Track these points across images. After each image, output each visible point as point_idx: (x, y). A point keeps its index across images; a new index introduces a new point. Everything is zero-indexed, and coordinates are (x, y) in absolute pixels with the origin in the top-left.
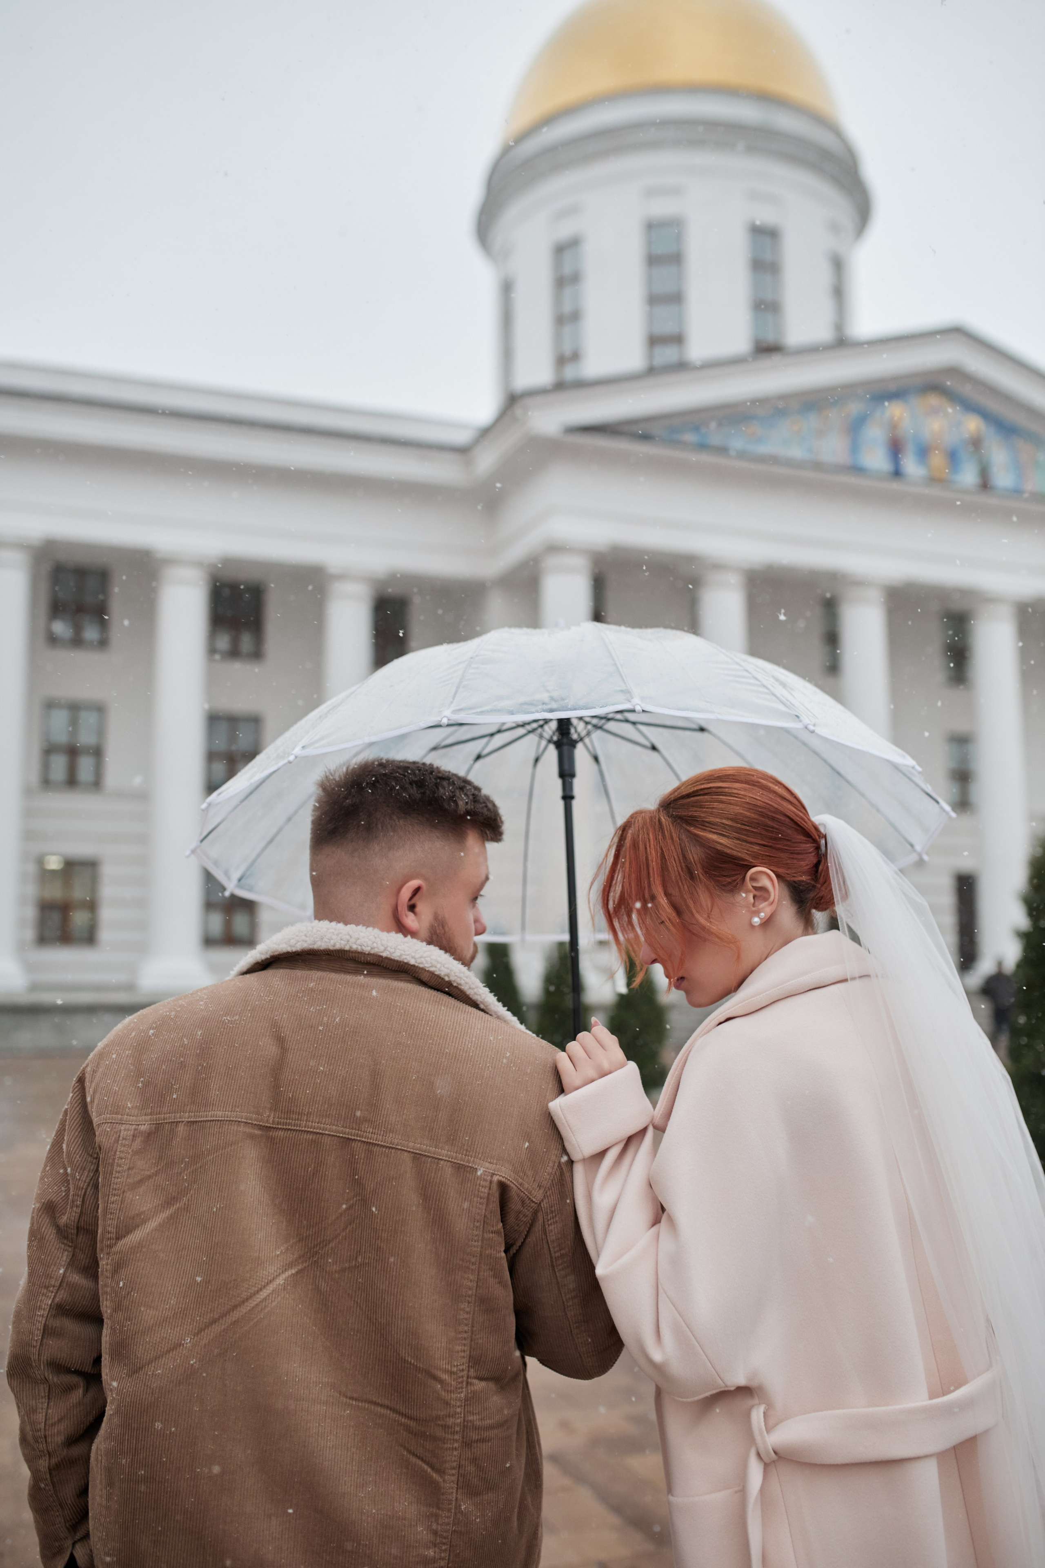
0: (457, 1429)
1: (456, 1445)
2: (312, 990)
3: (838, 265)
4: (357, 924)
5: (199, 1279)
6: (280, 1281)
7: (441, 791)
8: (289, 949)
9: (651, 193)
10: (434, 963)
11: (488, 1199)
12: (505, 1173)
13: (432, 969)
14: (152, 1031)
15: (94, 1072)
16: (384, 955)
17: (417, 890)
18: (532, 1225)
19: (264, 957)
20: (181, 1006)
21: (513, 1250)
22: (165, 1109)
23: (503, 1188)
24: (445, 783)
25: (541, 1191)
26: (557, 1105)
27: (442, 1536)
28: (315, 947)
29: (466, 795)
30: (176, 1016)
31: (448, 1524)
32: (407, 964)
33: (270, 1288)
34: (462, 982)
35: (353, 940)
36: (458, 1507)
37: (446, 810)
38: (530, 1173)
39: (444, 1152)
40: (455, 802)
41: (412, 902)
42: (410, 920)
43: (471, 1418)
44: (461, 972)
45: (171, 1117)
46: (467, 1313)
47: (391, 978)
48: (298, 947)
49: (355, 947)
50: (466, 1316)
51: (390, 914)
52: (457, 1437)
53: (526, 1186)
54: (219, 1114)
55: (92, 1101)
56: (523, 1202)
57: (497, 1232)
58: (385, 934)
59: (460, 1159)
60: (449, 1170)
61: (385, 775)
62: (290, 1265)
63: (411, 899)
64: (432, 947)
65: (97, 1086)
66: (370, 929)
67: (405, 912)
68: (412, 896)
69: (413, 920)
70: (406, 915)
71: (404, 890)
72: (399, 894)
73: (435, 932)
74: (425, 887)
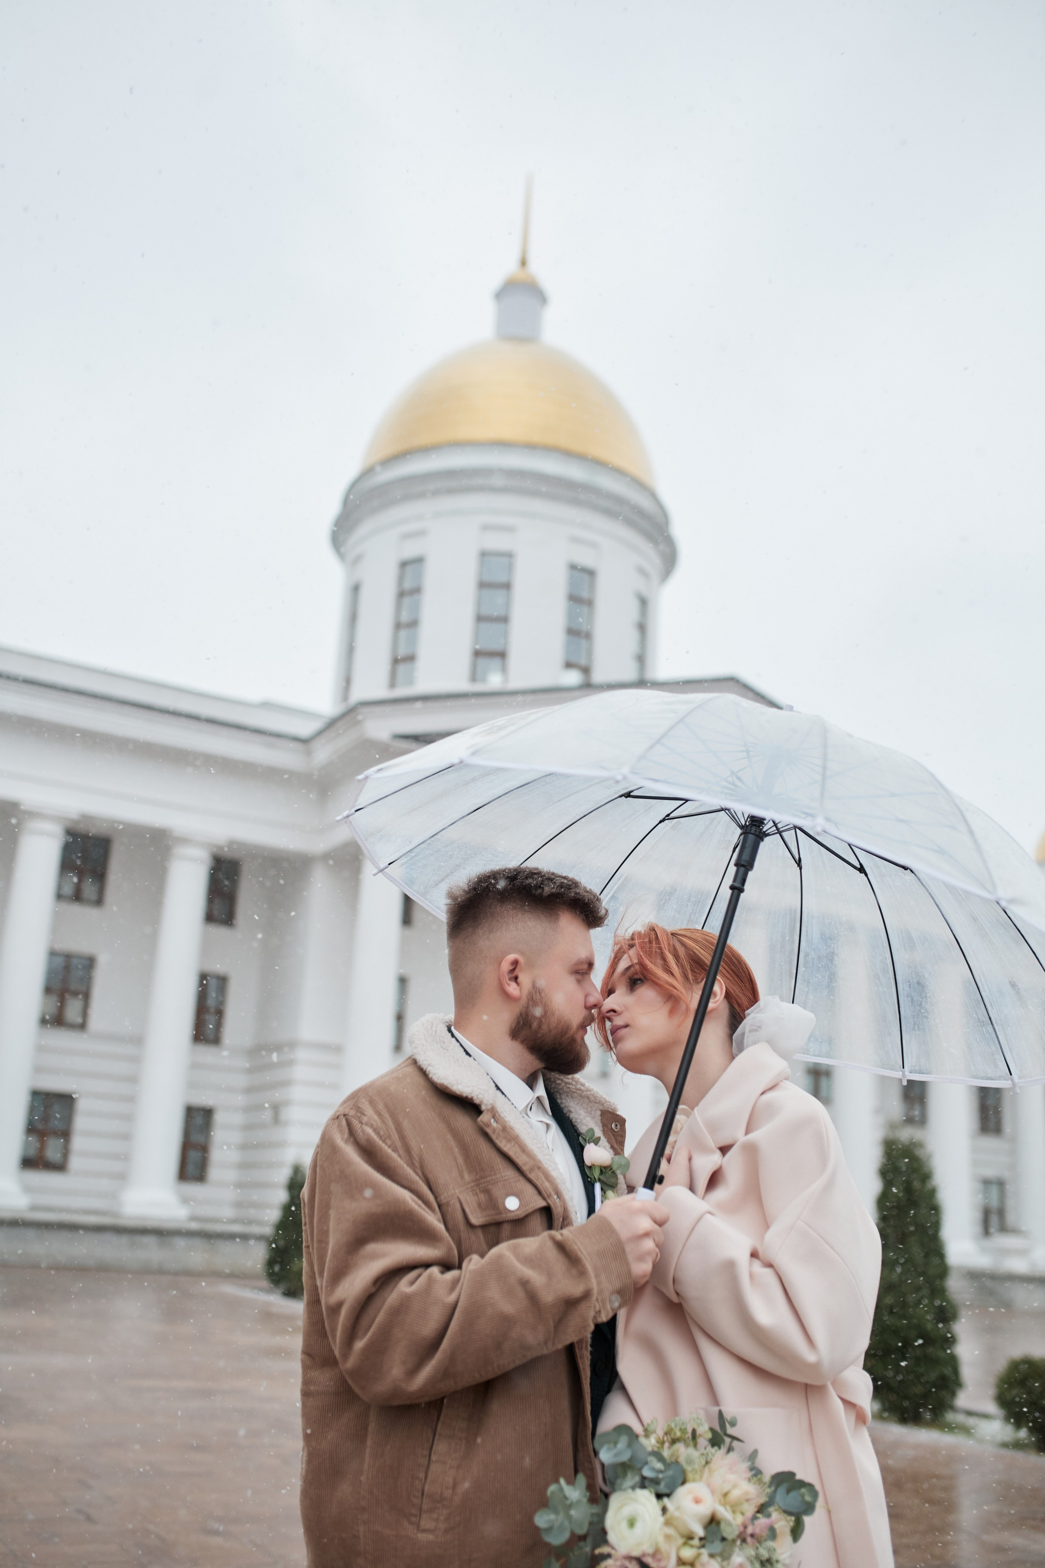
3: (643, 602)
7: (532, 880)
9: (486, 528)
37: (534, 895)
41: (514, 974)
42: (513, 989)
51: (496, 985)
63: (511, 971)
67: (506, 982)
68: (512, 968)
69: (515, 989)
70: (508, 984)
71: (503, 963)
72: (499, 968)
73: (532, 998)
74: (521, 960)
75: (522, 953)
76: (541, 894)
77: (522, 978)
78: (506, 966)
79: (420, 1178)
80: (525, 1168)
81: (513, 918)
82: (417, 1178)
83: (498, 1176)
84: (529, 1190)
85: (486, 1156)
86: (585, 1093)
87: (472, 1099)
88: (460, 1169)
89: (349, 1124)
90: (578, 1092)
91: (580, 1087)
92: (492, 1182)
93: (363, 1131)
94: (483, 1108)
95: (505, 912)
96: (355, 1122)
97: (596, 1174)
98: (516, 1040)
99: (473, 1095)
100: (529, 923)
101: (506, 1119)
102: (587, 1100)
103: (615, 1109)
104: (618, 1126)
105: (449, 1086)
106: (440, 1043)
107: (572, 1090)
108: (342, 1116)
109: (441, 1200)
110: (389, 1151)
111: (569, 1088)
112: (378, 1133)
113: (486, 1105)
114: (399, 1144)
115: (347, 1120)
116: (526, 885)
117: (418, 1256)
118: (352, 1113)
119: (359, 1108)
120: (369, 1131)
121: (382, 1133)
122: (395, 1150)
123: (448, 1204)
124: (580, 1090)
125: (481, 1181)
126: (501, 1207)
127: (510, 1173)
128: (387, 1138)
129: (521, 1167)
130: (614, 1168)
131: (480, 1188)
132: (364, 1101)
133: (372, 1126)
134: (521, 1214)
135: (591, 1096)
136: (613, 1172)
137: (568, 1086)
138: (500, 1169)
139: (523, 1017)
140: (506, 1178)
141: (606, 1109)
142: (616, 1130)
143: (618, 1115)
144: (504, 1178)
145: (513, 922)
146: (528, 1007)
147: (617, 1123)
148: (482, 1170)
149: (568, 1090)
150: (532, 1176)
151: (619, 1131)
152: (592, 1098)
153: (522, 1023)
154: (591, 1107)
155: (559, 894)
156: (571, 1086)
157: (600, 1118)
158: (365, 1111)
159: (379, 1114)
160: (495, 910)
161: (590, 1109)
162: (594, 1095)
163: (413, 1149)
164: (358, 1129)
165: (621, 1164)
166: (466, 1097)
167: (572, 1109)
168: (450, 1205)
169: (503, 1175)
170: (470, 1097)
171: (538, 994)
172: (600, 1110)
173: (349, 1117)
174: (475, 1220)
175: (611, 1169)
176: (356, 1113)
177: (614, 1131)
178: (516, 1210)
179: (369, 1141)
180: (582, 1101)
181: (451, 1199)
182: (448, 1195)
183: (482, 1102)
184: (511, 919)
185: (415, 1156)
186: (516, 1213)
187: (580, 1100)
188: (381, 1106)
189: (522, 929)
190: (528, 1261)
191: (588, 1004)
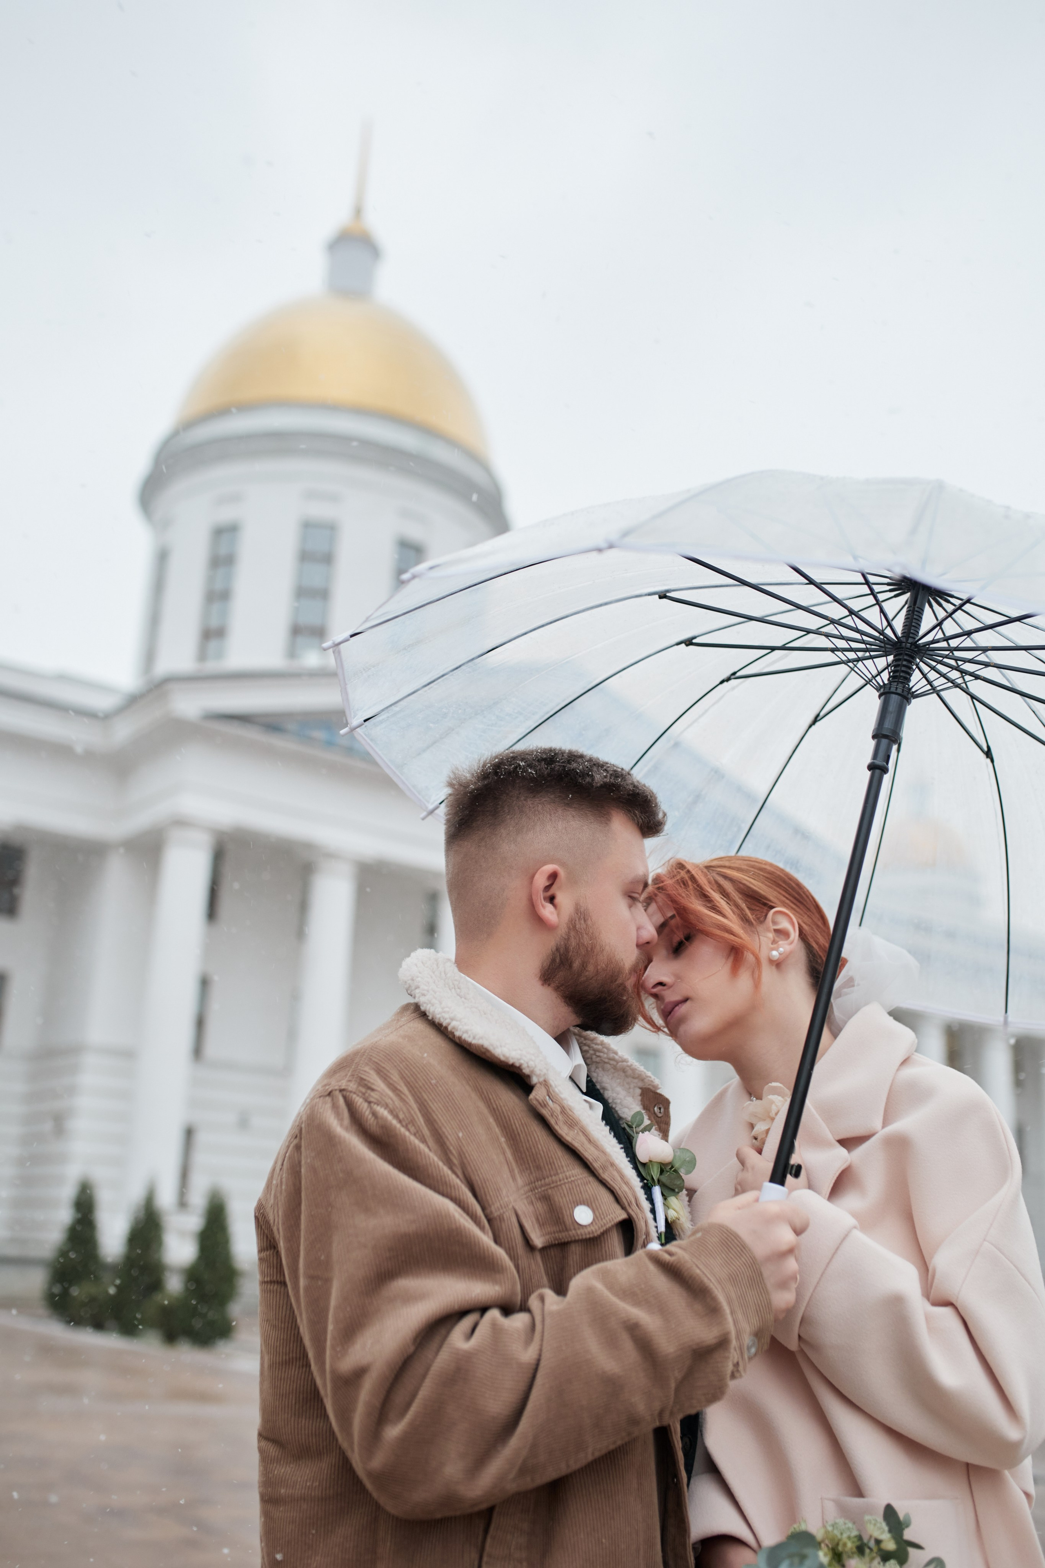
9: (310, 495)
17: (553, 876)
37: (581, 785)
41: (549, 891)
51: (523, 906)
63: (546, 887)
67: (541, 902)
68: (548, 884)
69: (552, 913)
70: (543, 906)
71: (537, 876)
72: (532, 882)
73: (574, 927)
74: (562, 873)
75: (563, 864)
76: (591, 784)
77: (559, 899)
78: (541, 880)
79: (461, 1180)
80: (596, 1165)
81: (551, 815)
82: (458, 1181)
83: (561, 1176)
84: (605, 1197)
85: (542, 1148)
86: (620, 1064)
87: (519, 1068)
88: (511, 1169)
89: (350, 1105)
90: (612, 1062)
91: (613, 1056)
92: (552, 1186)
93: (374, 1114)
94: (534, 1080)
95: (540, 806)
96: (359, 1101)
97: (655, 1173)
98: (549, 985)
99: (522, 1062)
100: (572, 823)
101: (562, 1096)
102: (622, 1074)
103: (656, 1087)
104: (662, 1110)
105: (491, 1048)
106: (455, 989)
107: (604, 1060)
108: (337, 1092)
109: (491, 1212)
110: (417, 1142)
111: (599, 1056)
112: (396, 1117)
113: (538, 1076)
114: (426, 1132)
115: (345, 1098)
116: (570, 770)
117: (473, 1296)
118: (352, 1086)
119: (362, 1079)
120: (383, 1112)
121: (401, 1116)
122: (423, 1140)
123: (501, 1218)
124: (613, 1059)
125: (536, 1183)
126: (568, 1222)
127: (576, 1172)
128: (409, 1123)
129: (591, 1164)
130: (677, 1165)
131: (535, 1195)
132: (367, 1069)
133: (386, 1106)
134: (597, 1230)
135: (628, 1068)
136: (675, 1171)
137: (598, 1054)
138: (562, 1167)
139: (562, 952)
140: (572, 1179)
141: (647, 1086)
142: (660, 1115)
143: (661, 1095)
144: (570, 1180)
145: (551, 820)
146: (569, 939)
147: (661, 1106)
148: (538, 1168)
149: (598, 1059)
150: (605, 1176)
151: (662, 1116)
152: (630, 1072)
153: (558, 960)
154: (628, 1083)
155: (613, 785)
156: (601, 1054)
157: (640, 1098)
158: (373, 1084)
159: (394, 1089)
160: (524, 802)
161: (627, 1086)
162: (632, 1067)
163: (448, 1139)
164: (364, 1110)
165: (685, 1161)
166: (513, 1065)
167: (607, 1086)
168: (504, 1220)
169: (567, 1174)
170: (517, 1064)
171: (582, 922)
172: (641, 1088)
173: (348, 1094)
174: (538, 1241)
175: (672, 1167)
176: (358, 1087)
177: (657, 1116)
178: (589, 1225)
179: (386, 1128)
180: (616, 1075)
181: (505, 1210)
182: (501, 1205)
183: (532, 1072)
184: (548, 816)
185: (451, 1148)
186: (589, 1229)
187: (614, 1073)
188: (395, 1077)
189: (563, 831)
190: (629, 1294)
191: (642, 941)
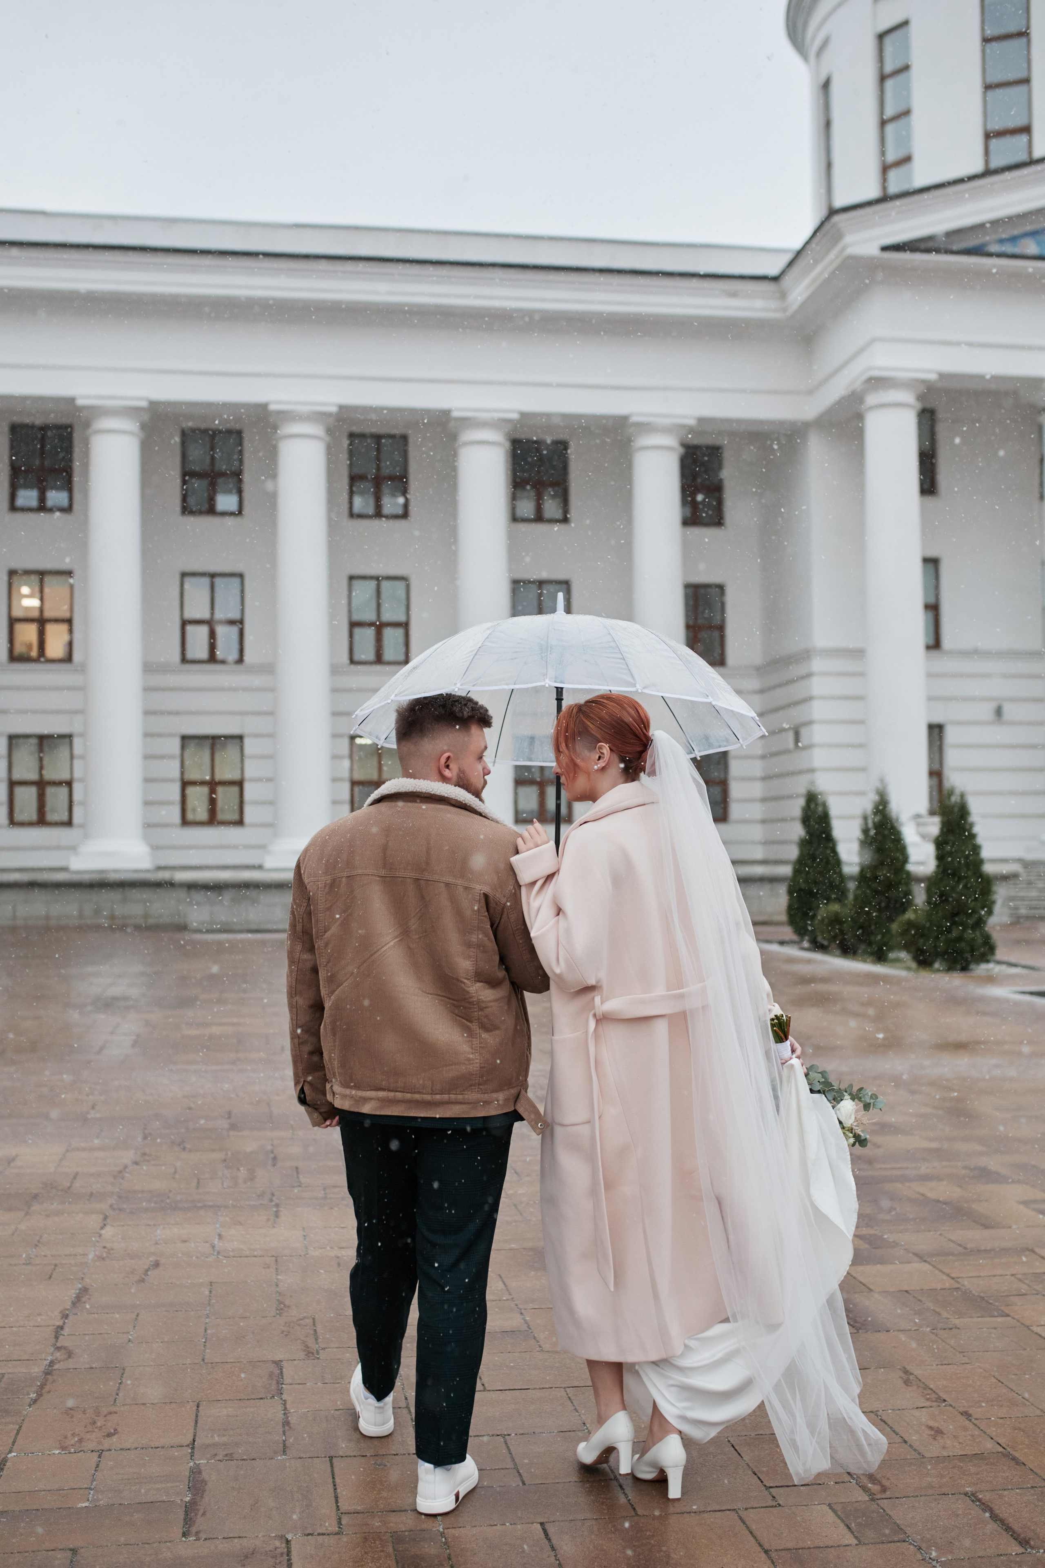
0: (475, 1003)
1: (476, 1010)
2: (399, 811)
4: (419, 779)
5: (357, 944)
6: (392, 943)
7: (455, 708)
8: (388, 793)
10: (457, 795)
11: (479, 901)
12: (486, 889)
13: (456, 798)
14: (327, 837)
15: (304, 859)
16: (432, 793)
18: (502, 915)
19: (377, 797)
20: (341, 823)
21: (495, 926)
22: (336, 872)
23: (486, 896)
24: (457, 704)
25: (505, 898)
26: (514, 859)
27: (475, 1050)
28: (400, 791)
29: (468, 708)
30: (338, 829)
31: (477, 1044)
32: (444, 796)
33: (387, 946)
34: (472, 803)
35: (417, 787)
36: (480, 1036)
37: (459, 716)
38: (499, 890)
39: (459, 882)
40: (462, 712)
41: (447, 764)
42: (447, 773)
43: (480, 997)
44: (470, 798)
45: (339, 875)
46: (474, 953)
47: (437, 804)
48: (393, 791)
49: (418, 790)
50: (473, 954)
51: (437, 771)
52: (475, 1006)
53: (497, 896)
54: (360, 872)
55: (304, 873)
56: (497, 904)
57: (485, 916)
58: (433, 783)
59: (466, 884)
60: (461, 889)
61: (426, 703)
62: (396, 937)
63: (446, 763)
64: (457, 787)
65: (306, 865)
66: (426, 781)
70: (445, 770)
72: (439, 761)
74: (451, 756)
75: (451, 752)
